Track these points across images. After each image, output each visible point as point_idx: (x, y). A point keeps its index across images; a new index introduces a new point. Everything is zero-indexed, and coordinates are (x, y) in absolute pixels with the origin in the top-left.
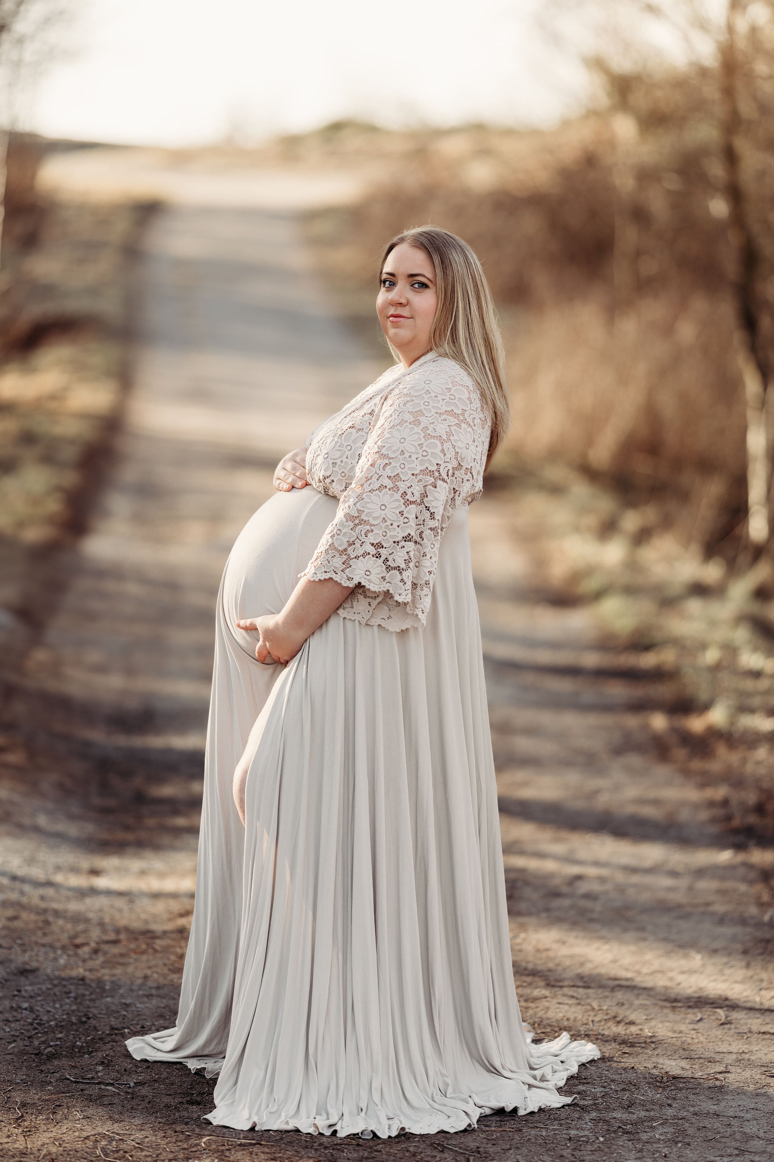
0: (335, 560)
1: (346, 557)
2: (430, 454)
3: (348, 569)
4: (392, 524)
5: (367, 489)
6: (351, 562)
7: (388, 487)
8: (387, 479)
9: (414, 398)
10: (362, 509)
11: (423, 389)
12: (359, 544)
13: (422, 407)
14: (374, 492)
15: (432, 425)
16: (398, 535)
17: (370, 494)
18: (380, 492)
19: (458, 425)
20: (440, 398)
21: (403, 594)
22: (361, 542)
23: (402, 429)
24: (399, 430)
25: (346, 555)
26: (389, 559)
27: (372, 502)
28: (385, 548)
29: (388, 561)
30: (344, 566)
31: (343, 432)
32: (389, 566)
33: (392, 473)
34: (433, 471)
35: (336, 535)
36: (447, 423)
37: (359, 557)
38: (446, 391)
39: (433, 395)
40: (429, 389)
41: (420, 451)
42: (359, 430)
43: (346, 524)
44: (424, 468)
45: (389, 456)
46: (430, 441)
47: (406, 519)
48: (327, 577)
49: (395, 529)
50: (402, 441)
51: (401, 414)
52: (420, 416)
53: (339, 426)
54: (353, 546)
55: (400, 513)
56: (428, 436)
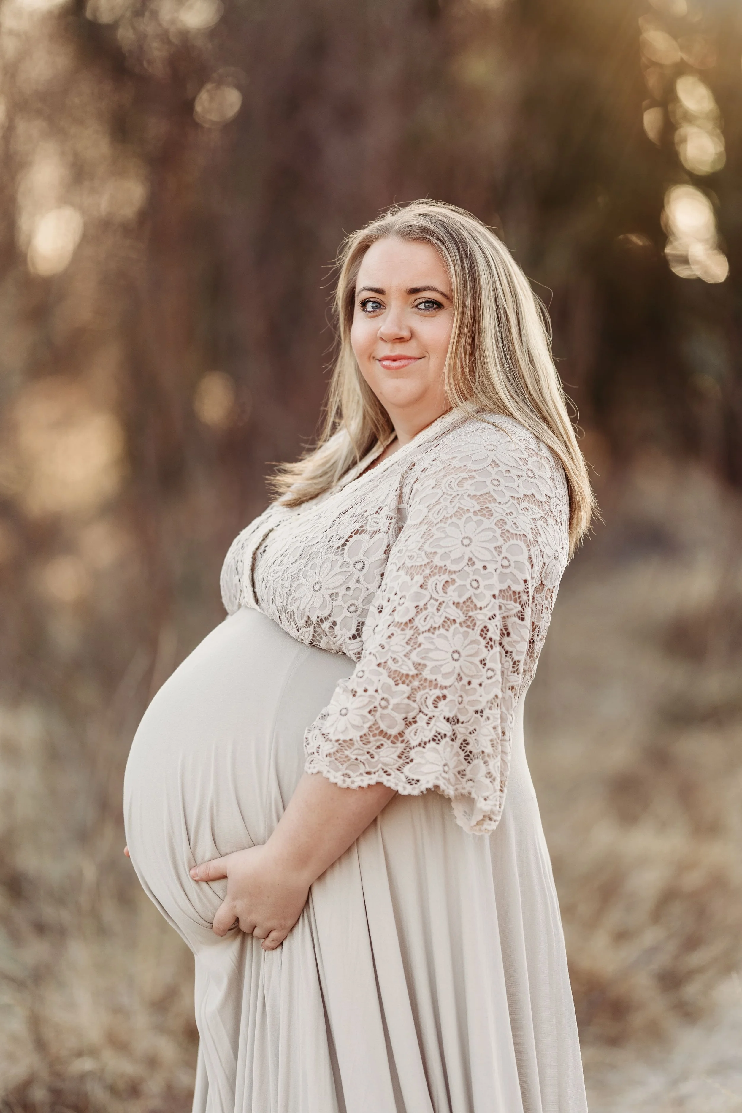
0: (383, 752)
1: (403, 745)
2: (513, 564)
3: (408, 766)
4: (469, 683)
5: (423, 626)
6: (412, 754)
7: (458, 621)
8: (454, 607)
9: (474, 474)
10: (422, 662)
11: (486, 458)
12: (425, 722)
13: (490, 488)
14: (437, 632)
15: (509, 517)
16: (480, 699)
17: (429, 635)
18: (447, 630)
19: (544, 519)
20: (514, 473)
21: (491, 797)
22: (427, 718)
23: (461, 523)
24: (457, 526)
25: (402, 741)
26: (469, 740)
27: (437, 649)
28: (462, 723)
29: (468, 744)
30: (401, 761)
31: (343, 541)
32: (471, 752)
33: (460, 596)
34: (519, 593)
35: (379, 709)
36: (529, 515)
37: (425, 743)
38: (521, 463)
39: (503, 468)
40: (495, 459)
41: (499, 558)
42: (375, 533)
43: (395, 688)
44: (504, 587)
45: (449, 569)
46: (512, 542)
47: (489, 672)
48: (373, 782)
49: (475, 689)
50: (466, 542)
51: (456, 500)
52: (490, 502)
53: (330, 533)
54: (414, 726)
55: (481, 662)
56: (506, 535)
